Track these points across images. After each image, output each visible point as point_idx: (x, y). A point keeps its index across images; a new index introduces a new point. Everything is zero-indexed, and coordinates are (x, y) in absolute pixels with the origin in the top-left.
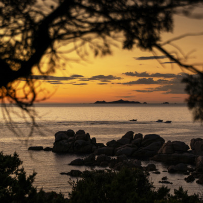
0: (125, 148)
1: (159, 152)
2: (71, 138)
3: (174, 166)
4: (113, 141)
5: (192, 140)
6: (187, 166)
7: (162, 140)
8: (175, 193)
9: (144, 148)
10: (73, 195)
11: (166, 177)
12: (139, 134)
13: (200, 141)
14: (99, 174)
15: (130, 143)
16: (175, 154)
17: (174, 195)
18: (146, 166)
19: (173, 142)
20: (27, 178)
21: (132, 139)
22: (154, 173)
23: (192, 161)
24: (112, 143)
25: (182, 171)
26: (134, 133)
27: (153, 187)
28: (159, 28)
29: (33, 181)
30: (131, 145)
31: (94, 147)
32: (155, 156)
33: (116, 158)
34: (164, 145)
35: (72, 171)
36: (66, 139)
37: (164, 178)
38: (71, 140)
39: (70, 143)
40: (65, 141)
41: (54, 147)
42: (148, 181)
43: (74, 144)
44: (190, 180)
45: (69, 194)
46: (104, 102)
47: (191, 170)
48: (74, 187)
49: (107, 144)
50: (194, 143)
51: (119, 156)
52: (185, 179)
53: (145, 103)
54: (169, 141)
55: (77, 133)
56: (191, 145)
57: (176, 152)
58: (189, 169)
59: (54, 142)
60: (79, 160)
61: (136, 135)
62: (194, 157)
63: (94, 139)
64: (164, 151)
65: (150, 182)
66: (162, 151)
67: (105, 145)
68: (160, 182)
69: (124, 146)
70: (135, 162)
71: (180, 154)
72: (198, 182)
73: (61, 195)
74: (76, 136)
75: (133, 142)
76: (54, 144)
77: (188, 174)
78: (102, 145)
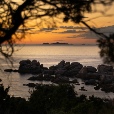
0: (60, 70)
1: (79, 72)
2: (29, 64)
3: (88, 81)
4: (53, 66)
5: (98, 66)
6: (95, 80)
7: (81, 66)
8: (90, 98)
9: (71, 70)
10: (31, 99)
11: (83, 87)
12: (68, 62)
13: (103, 67)
14: (46, 87)
15: (63, 67)
16: (88, 74)
17: (89, 99)
18: (72, 81)
19: (88, 67)
20: (4, 89)
21: (64, 65)
22: (76, 84)
23: (98, 78)
24: (53, 67)
25: (92, 84)
26: (65, 61)
27: (77, 94)
28: (84, 11)
29: (8, 91)
30: (63, 68)
31: (42, 70)
32: (77, 75)
33: (55, 76)
34: (82, 68)
35: (30, 83)
36: (26, 65)
37: (83, 88)
38: (29, 66)
39: (28, 67)
40: (25, 66)
41: (19, 70)
42: (74, 91)
43: (31, 68)
44: (97, 88)
45: (29, 98)
46: (48, 44)
47: (98, 83)
48: (31, 94)
49: (50, 68)
50: (100, 67)
51: (57, 75)
52: (95, 88)
53: (71, 44)
54: (85, 66)
55: (32, 61)
56: (98, 69)
57: (89, 72)
58: (96, 82)
59: (19, 67)
60: (34, 77)
61: (66, 63)
62: (100, 76)
63: (42, 65)
64: (82, 72)
65: (75, 91)
66: (81, 72)
67: (49, 68)
68: (80, 90)
69: (60, 69)
70: (66, 78)
71: (91, 74)
72: (102, 90)
73: (24, 99)
74: (32, 63)
75: (64, 67)
76: (19, 68)
77: (96, 85)
78: (46, 68)
